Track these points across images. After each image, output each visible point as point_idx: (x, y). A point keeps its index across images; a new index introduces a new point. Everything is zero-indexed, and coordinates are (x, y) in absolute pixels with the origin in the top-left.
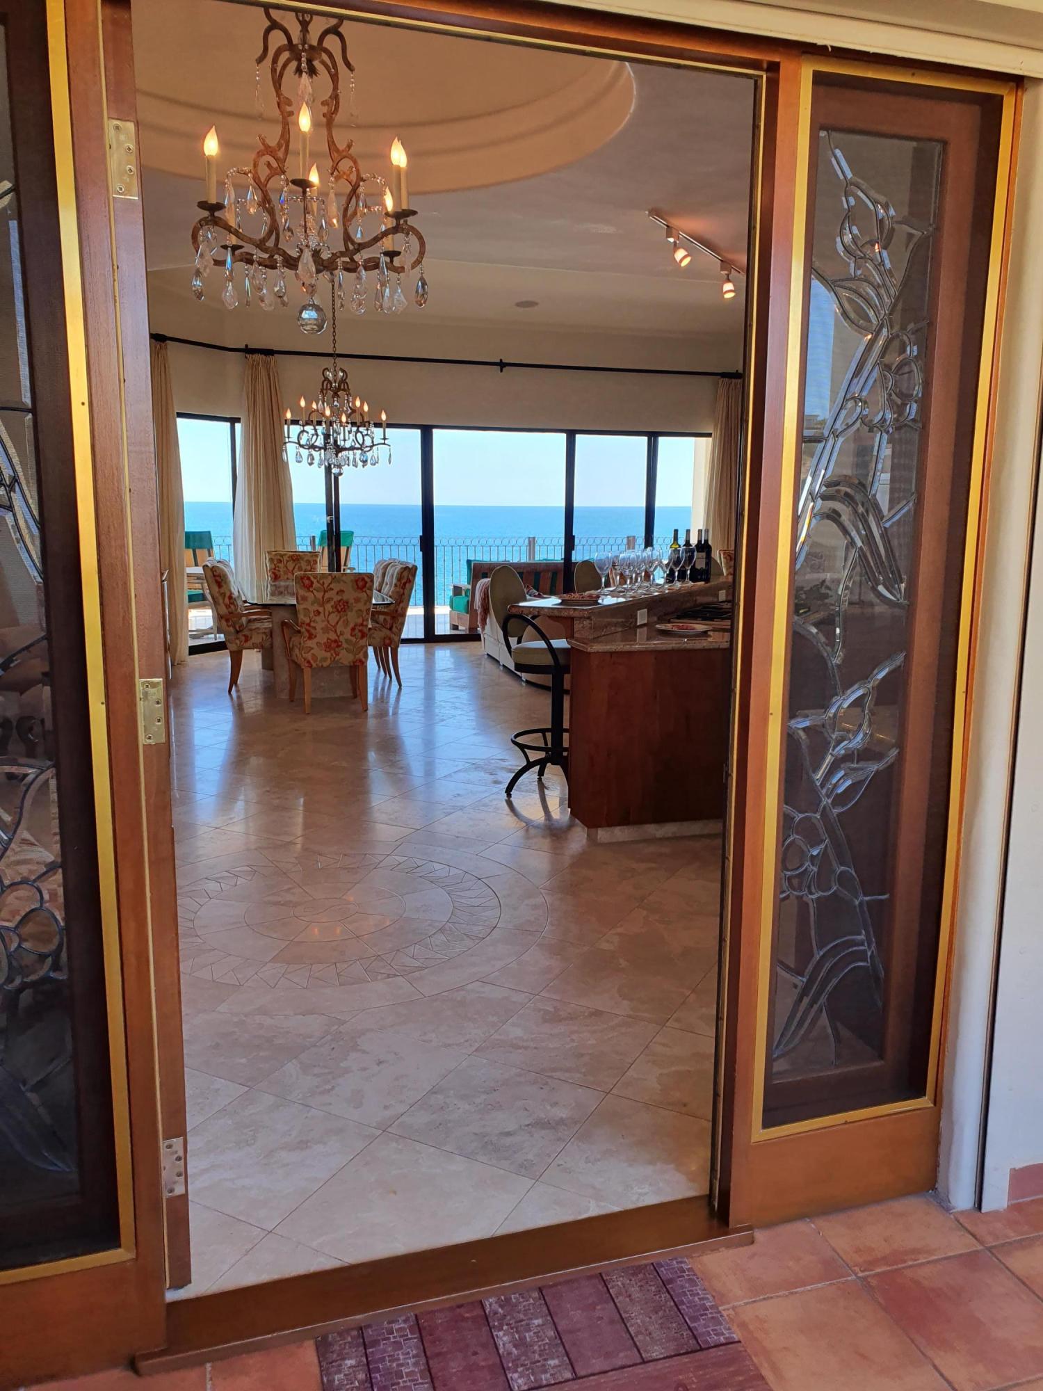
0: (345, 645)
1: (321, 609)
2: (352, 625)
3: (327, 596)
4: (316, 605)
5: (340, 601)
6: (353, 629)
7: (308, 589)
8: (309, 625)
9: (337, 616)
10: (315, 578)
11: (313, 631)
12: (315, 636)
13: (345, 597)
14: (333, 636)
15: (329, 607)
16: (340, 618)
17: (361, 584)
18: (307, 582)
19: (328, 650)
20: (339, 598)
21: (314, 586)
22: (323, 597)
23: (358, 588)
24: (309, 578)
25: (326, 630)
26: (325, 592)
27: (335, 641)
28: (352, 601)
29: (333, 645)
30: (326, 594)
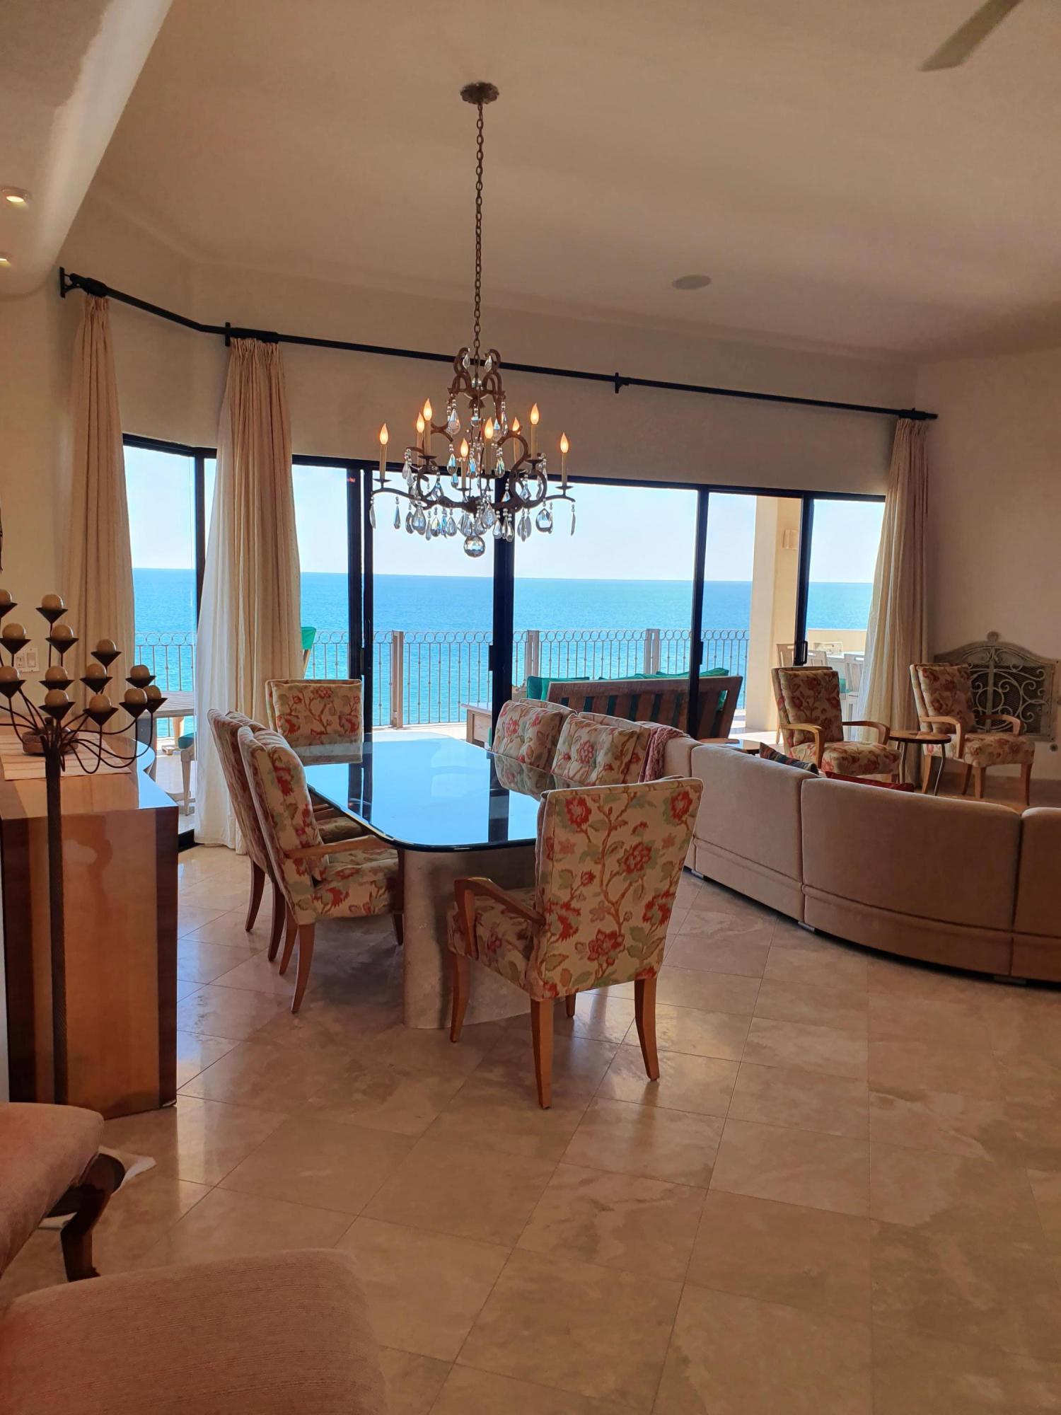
0: (628, 942)
1: (596, 870)
2: (648, 898)
3: (615, 837)
4: (588, 859)
5: (636, 847)
6: (650, 906)
7: (579, 825)
8: (567, 906)
9: (625, 880)
10: (594, 801)
11: (572, 919)
12: (576, 932)
13: (647, 837)
14: (609, 925)
15: (612, 863)
16: (631, 884)
17: (680, 805)
18: (578, 810)
19: (595, 955)
20: (635, 841)
21: (591, 818)
22: (605, 842)
23: (675, 816)
24: (582, 802)
25: (597, 914)
26: (612, 828)
27: (613, 935)
28: (658, 844)
29: (607, 944)
30: (613, 833)
